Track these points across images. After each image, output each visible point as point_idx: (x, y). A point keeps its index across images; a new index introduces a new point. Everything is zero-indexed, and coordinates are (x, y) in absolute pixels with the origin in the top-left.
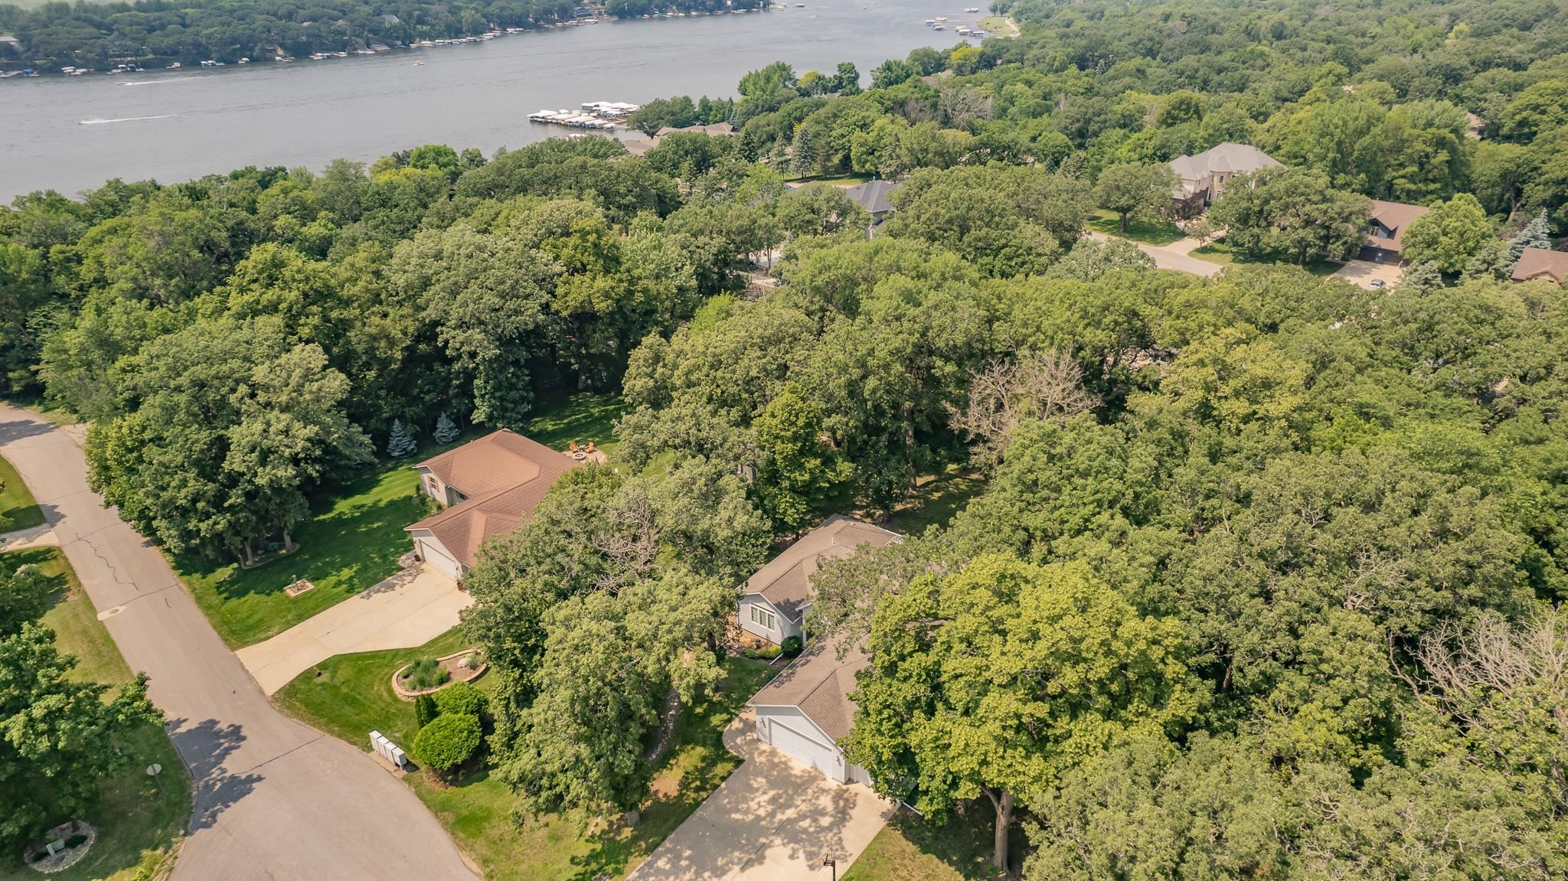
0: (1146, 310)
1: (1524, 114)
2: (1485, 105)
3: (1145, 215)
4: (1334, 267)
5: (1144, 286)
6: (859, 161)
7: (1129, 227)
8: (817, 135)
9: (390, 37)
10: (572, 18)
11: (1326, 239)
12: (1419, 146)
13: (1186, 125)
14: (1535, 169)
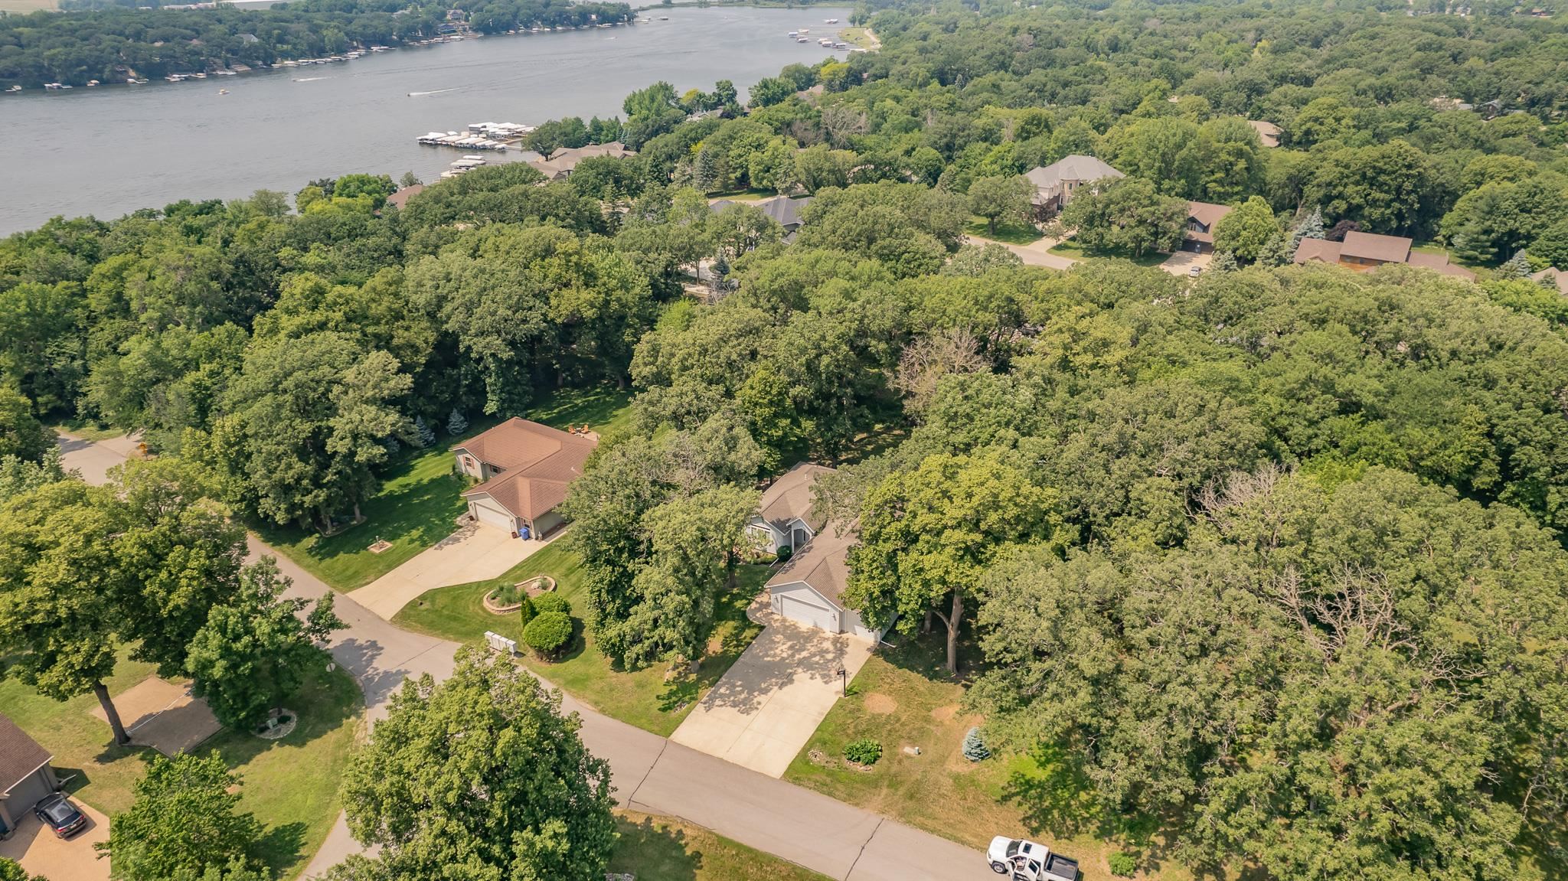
0: (1020, 297)
1: (1308, 125)
2: (1280, 116)
3: (1010, 219)
4: (1163, 257)
5: (1017, 279)
6: (756, 179)
7: (997, 230)
8: (716, 155)
9: (250, 57)
10: (436, 35)
11: (1156, 234)
12: (1224, 156)
13: (1038, 139)
14: (1312, 173)
